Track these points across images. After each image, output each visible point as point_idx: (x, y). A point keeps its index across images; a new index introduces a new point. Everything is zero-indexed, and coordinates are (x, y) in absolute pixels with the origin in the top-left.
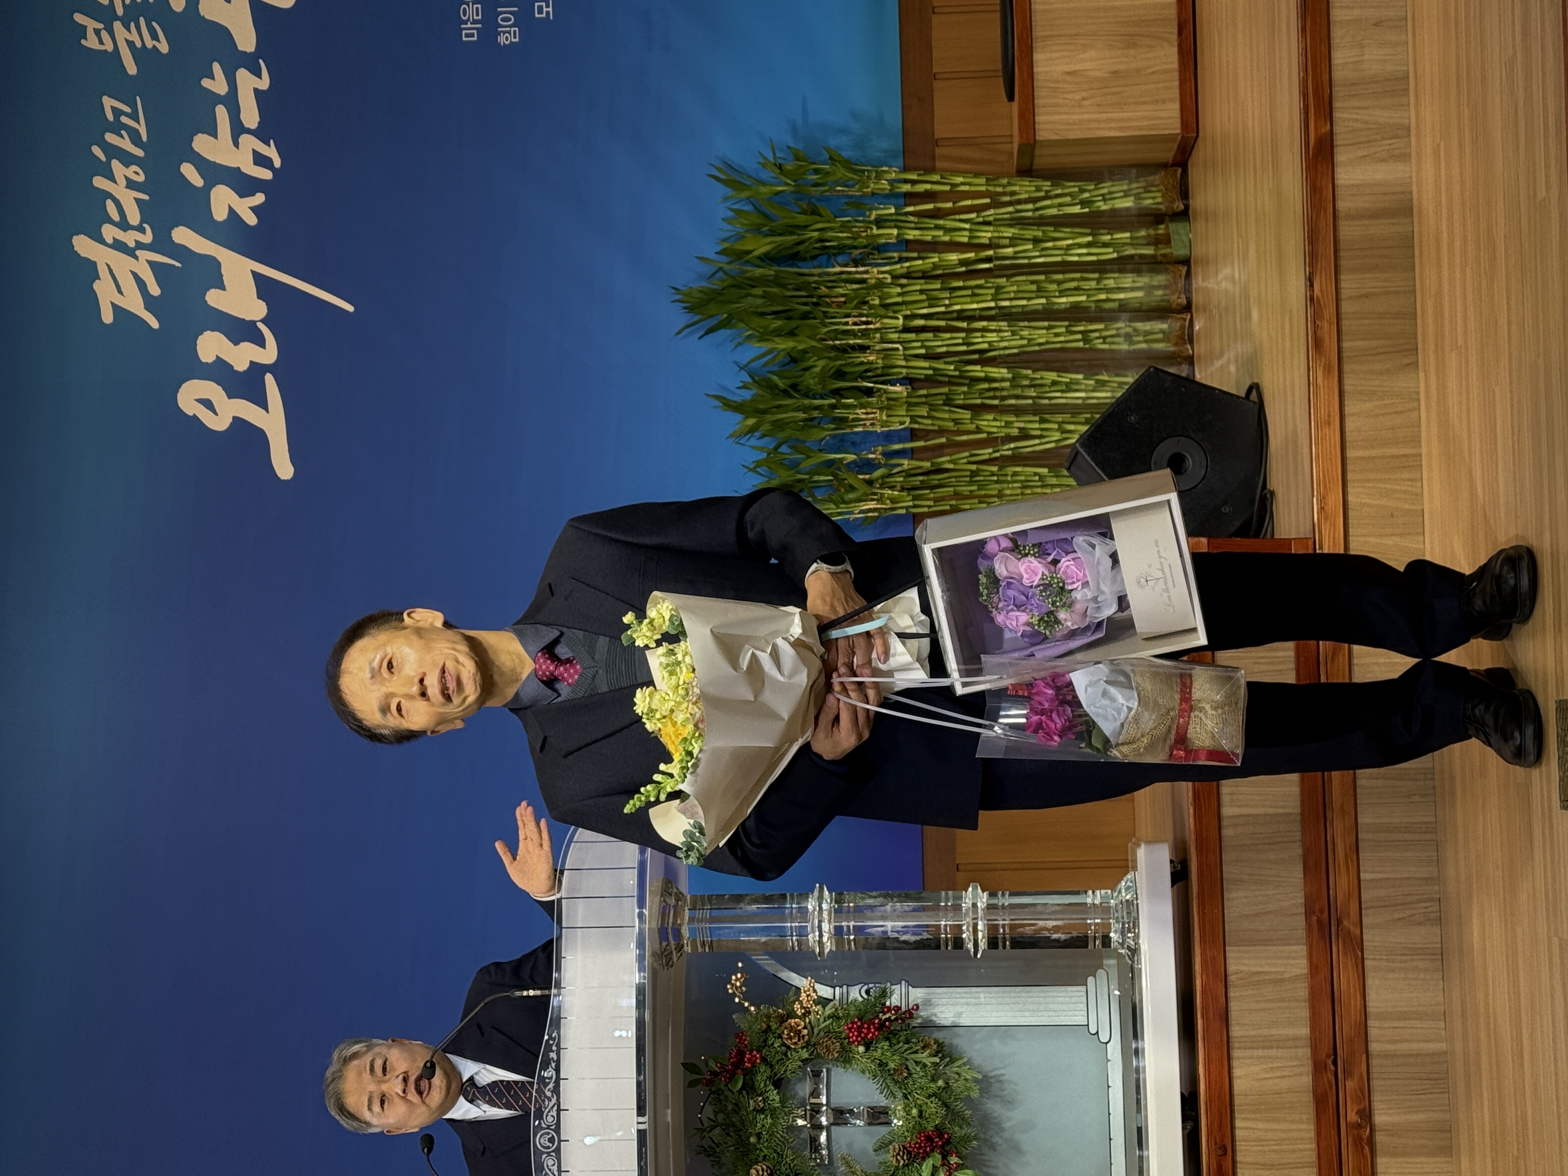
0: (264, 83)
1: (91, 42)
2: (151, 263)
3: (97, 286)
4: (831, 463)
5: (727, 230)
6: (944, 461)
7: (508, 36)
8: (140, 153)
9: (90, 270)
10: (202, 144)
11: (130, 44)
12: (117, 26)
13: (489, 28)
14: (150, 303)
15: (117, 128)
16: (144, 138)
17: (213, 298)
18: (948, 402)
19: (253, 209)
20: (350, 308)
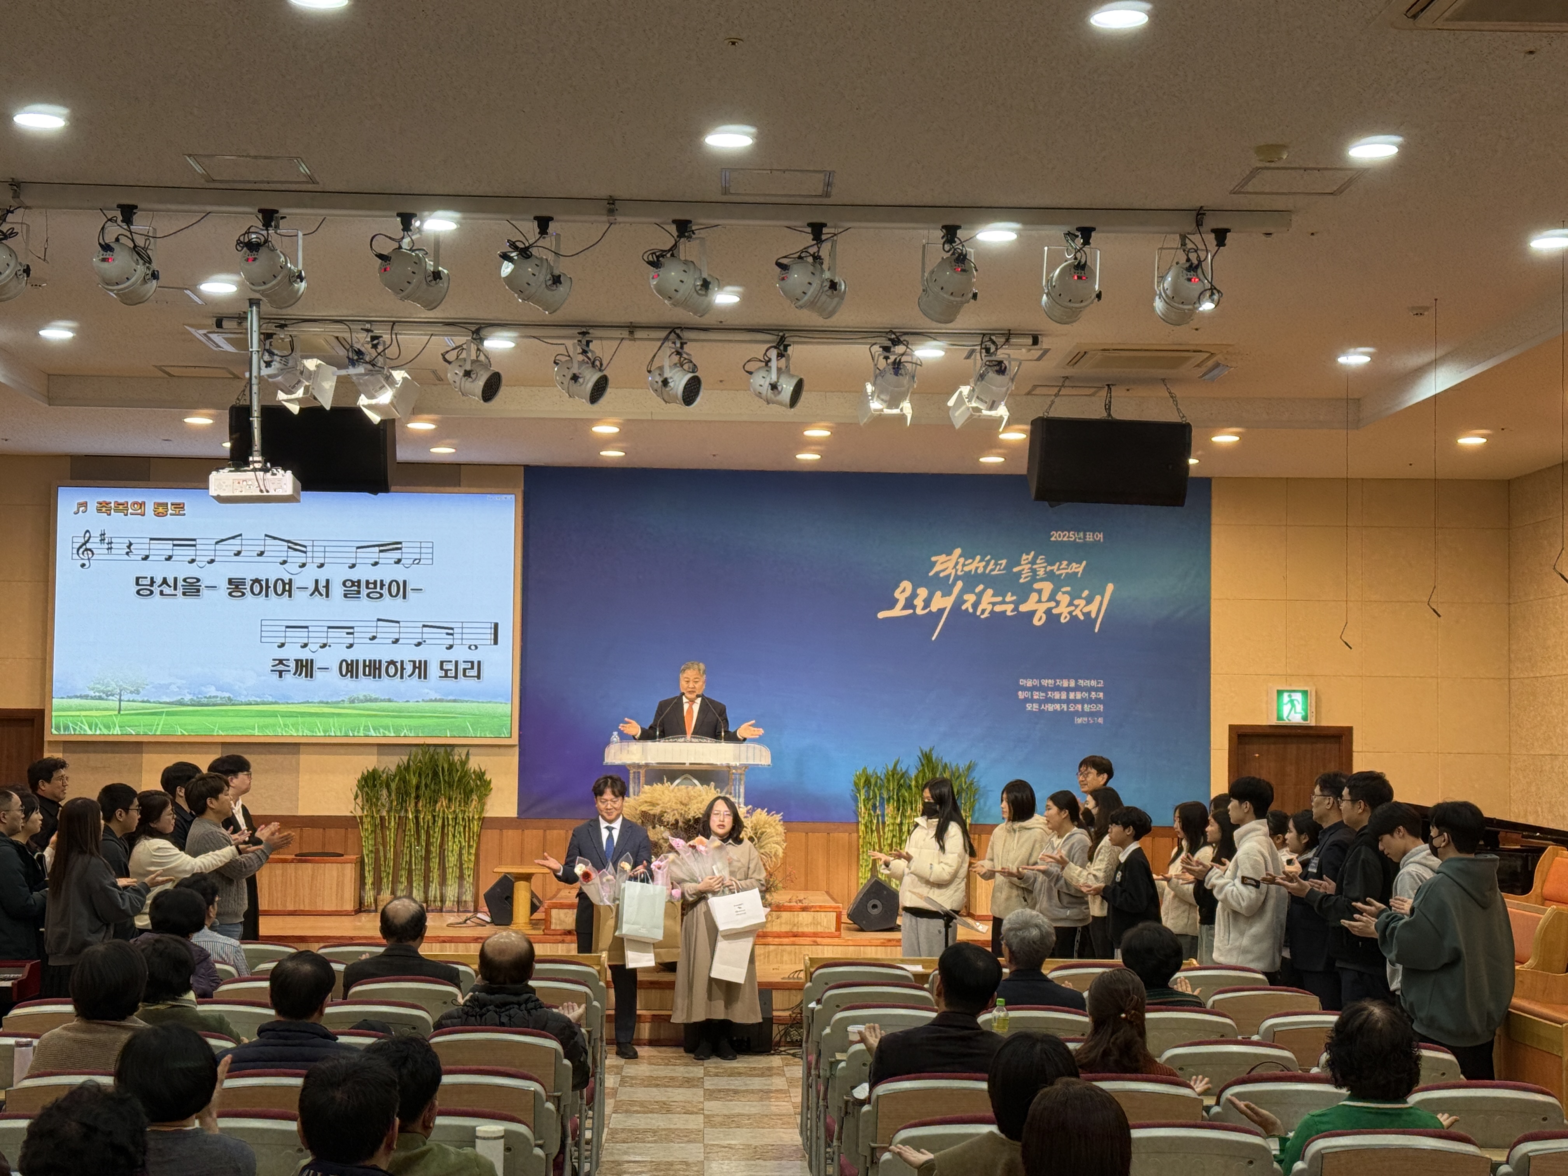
0: (1009, 613)
1: (1024, 557)
2: (950, 574)
3: (944, 555)
4: (875, 797)
5: (954, 765)
6: (875, 834)
7: (1021, 695)
8: (987, 572)
9: (949, 554)
10: (990, 592)
11: (1023, 570)
12: (1030, 566)
13: (1025, 689)
14: (938, 573)
15: (996, 564)
16: (993, 573)
17: (938, 594)
18: (894, 836)
19: (967, 609)
20: (933, 639)
